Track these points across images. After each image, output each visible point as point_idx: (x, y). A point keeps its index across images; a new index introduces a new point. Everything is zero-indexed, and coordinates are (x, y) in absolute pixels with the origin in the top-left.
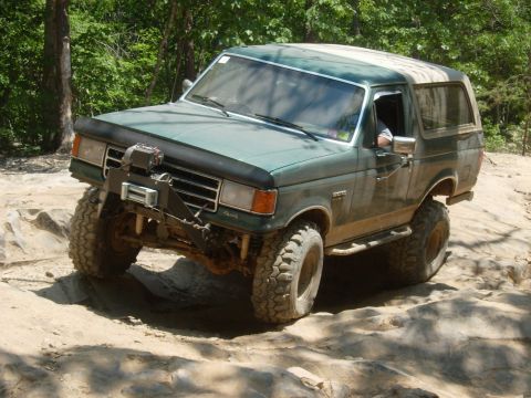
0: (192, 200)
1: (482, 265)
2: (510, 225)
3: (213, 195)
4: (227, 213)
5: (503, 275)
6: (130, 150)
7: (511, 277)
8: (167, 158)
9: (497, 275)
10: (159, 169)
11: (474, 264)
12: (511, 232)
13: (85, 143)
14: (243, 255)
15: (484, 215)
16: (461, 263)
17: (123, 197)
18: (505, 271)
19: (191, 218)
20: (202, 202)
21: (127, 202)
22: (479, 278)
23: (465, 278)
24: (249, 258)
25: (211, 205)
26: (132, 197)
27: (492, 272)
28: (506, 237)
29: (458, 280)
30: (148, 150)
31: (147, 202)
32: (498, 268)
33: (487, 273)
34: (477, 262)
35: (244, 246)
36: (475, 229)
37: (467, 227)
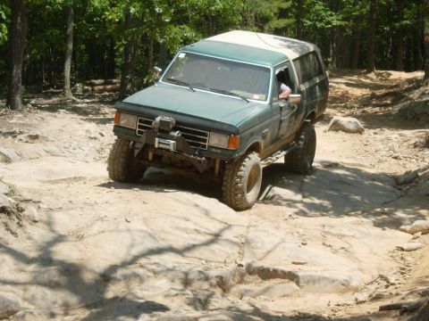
0: (193, 144)
1: (191, 276)
2: (221, 222)
3: (205, 141)
4: (214, 150)
5: (211, 285)
6: (158, 119)
7: (220, 287)
8: (177, 123)
9: (206, 285)
10: (175, 129)
11: (183, 276)
12: (222, 230)
13: (122, 116)
14: (217, 172)
15: (195, 211)
16: (170, 275)
17: (156, 146)
18: (214, 281)
19: (195, 155)
20: (198, 145)
21: (159, 148)
22: (188, 292)
23: (174, 292)
24: (219, 173)
25: (204, 146)
26: (161, 146)
27: (201, 283)
28: (216, 237)
29: (166, 296)
30: (167, 119)
31: (172, 148)
32: (207, 279)
33: (196, 285)
34: (186, 274)
35: (217, 167)
36: (186, 230)
37: (177, 228)
